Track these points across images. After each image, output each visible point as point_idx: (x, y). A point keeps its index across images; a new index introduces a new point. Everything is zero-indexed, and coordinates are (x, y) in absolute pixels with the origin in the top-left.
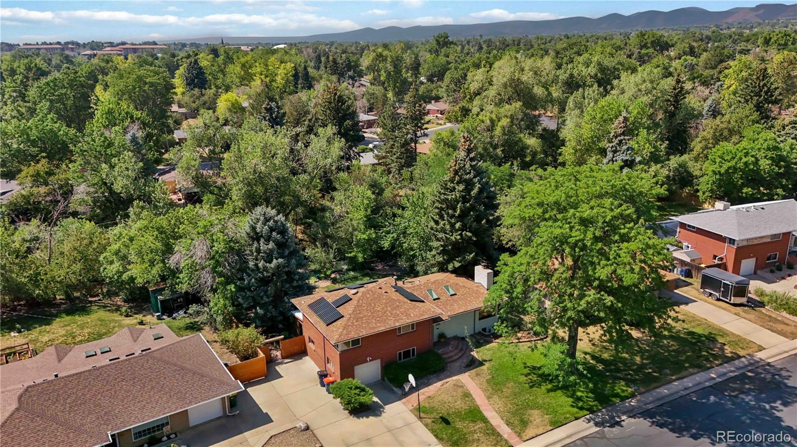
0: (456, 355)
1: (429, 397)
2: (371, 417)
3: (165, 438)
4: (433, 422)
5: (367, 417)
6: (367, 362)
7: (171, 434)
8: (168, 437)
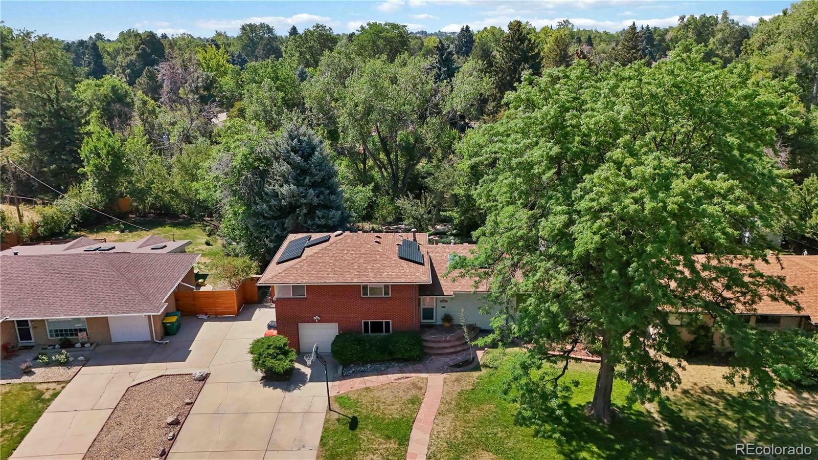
0: (452, 347)
1: (368, 388)
2: (279, 390)
3: (78, 345)
4: (338, 420)
5: (275, 388)
6: (314, 321)
7: (87, 343)
8: (83, 345)
